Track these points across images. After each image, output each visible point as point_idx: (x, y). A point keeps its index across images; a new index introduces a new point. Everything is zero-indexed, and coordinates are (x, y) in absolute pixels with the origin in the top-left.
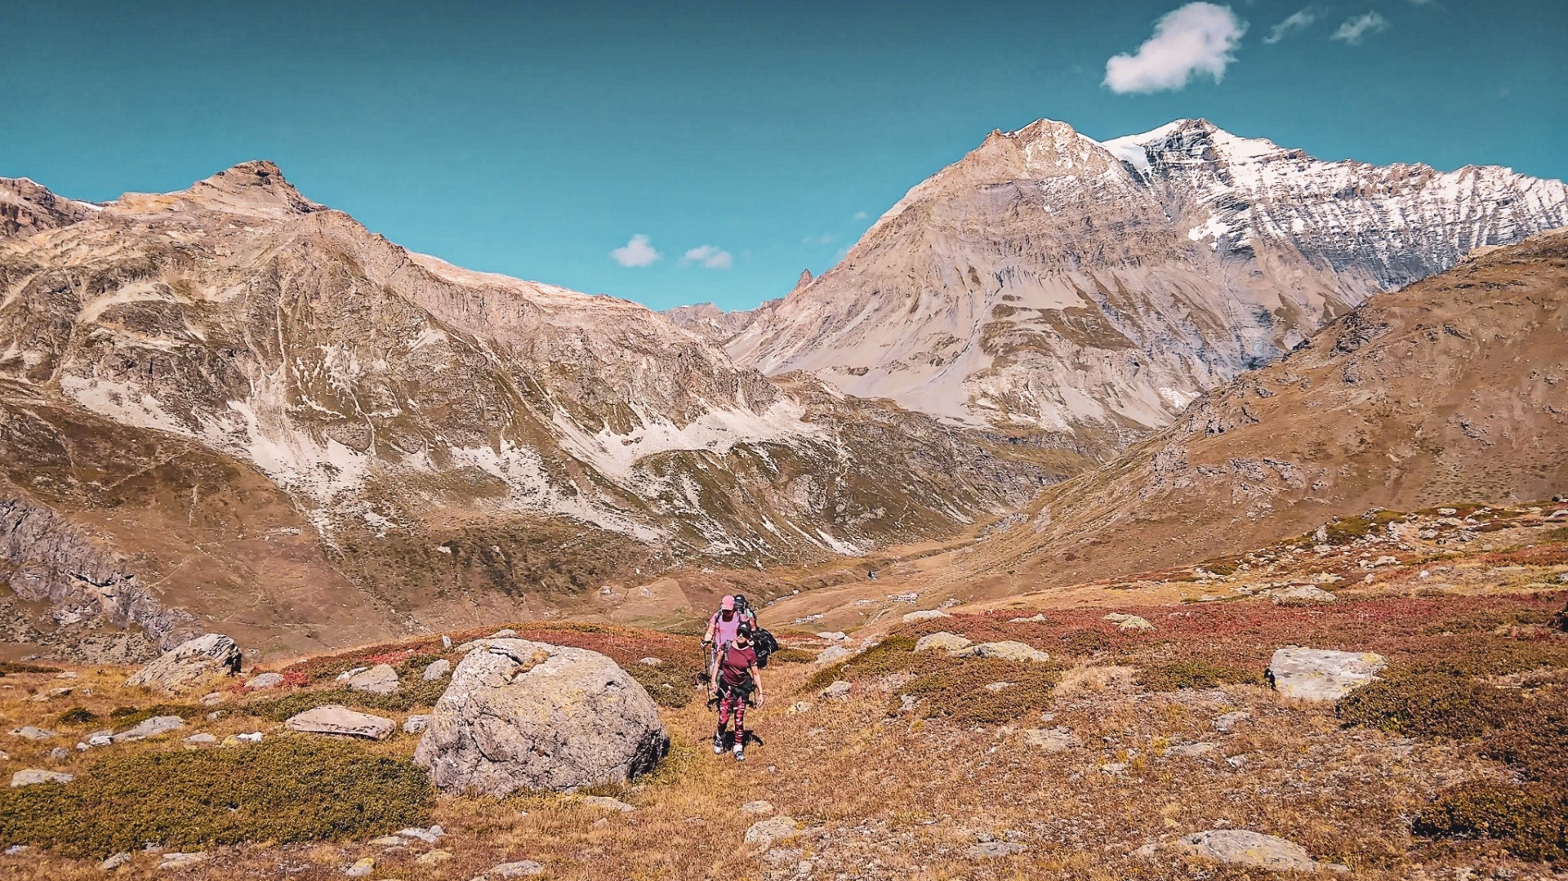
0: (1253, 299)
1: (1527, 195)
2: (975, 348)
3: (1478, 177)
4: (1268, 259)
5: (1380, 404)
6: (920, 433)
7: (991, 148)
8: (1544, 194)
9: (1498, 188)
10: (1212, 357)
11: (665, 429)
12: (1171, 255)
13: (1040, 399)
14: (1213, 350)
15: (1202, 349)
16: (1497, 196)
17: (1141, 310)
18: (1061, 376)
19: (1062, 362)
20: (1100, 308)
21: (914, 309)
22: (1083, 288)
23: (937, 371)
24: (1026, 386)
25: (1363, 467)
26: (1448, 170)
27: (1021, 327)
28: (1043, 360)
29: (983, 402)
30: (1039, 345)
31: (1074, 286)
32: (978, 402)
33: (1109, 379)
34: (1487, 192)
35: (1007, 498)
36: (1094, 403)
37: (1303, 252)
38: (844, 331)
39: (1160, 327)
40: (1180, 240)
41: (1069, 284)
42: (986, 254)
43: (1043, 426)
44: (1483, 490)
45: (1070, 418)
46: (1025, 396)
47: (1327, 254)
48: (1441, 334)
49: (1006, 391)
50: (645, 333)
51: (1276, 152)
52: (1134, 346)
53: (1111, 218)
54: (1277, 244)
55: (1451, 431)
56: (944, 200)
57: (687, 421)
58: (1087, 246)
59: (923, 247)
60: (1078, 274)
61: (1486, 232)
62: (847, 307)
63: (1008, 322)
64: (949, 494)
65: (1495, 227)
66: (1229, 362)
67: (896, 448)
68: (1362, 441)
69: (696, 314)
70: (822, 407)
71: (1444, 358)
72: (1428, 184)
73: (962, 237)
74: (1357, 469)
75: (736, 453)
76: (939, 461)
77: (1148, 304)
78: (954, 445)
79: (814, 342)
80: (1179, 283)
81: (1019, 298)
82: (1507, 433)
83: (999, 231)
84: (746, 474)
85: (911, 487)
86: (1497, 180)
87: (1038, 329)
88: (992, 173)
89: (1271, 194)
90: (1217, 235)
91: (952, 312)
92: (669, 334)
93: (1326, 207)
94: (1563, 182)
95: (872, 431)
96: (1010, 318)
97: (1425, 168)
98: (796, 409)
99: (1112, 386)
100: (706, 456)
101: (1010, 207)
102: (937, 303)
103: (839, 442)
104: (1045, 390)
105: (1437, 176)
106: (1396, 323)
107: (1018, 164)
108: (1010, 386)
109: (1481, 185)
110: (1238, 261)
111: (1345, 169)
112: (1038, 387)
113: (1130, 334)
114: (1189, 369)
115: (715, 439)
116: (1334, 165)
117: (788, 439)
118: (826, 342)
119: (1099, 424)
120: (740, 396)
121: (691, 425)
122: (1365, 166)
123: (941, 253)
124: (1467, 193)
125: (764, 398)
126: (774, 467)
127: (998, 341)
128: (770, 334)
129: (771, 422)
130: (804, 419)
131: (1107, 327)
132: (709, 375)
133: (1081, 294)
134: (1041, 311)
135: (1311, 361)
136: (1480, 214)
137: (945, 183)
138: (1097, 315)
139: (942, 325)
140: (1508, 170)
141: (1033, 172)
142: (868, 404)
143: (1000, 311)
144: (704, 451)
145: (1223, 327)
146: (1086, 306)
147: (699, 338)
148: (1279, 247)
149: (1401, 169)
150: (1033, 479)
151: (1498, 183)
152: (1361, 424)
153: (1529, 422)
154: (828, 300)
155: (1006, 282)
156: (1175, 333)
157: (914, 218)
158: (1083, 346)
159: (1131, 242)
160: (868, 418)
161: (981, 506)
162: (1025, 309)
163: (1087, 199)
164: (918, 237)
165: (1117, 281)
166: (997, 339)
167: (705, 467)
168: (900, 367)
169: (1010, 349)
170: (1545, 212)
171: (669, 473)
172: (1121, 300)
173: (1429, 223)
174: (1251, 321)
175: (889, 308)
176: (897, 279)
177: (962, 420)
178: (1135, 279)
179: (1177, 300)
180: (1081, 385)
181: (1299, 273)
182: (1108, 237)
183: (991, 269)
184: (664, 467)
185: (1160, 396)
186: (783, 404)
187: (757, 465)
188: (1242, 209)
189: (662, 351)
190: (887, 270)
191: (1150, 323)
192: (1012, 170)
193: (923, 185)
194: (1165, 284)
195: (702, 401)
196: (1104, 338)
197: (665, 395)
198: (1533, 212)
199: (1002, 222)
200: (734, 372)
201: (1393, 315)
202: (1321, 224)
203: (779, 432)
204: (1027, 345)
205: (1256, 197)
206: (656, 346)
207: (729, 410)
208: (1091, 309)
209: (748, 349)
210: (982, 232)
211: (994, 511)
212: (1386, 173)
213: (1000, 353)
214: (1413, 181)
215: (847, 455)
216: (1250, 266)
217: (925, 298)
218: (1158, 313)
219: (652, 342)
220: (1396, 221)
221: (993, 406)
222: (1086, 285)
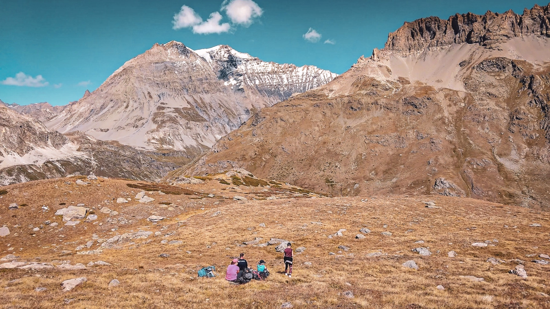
0: (244, 106)
1: (321, 75)
2: (151, 121)
3: (308, 69)
4: (248, 92)
5: (261, 142)
6: (127, 153)
7: (155, 49)
8: (325, 74)
9: (313, 72)
10: (231, 124)
11: (14, 156)
12: (219, 90)
13: (174, 140)
14: (232, 122)
15: (228, 122)
16: (313, 75)
17: (209, 109)
18: (181, 131)
19: (182, 127)
20: (195, 108)
21: (127, 107)
22: (189, 101)
23: (136, 130)
24: (169, 135)
25: (255, 162)
26: (300, 66)
27: (167, 114)
28: (175, 126)
29: (153, 141)
30: (173, 120)
31: (186, 100)
32: (151, 141)
33: (198, 132)
34: (310, 73)
35: (162, 175)
36: (193, 140)
37: (259, 91)
38: (99, 115)
39: (215, 114)
40: (221, 86)
41: (184, 99)
42: (154, 87)
43: (175, 149)
44: (286, 167)
45: (185, 146)
46: (169, 139)
47: (266, 91)
48: (279, 121)
49: (162, 137)
50: (4, 117)
51: (250, 58)
52: (206, 121)
53: (198, 77)
54: (251, 88)
55: (280, 150)
56: (138, 67)
57: (24, 153)
58: (190, 86)
59: (130, 84)
60: (187, 96)
61: (310, 86)
62: (100, 106)
63: (162, 112)
64: (139, 175)
65: (312, 84)
66: (237, 126)
67: (117, 159)
68: (255, 154)
69: (40, 107)
70: (86, 145)
71: (279, 128)
72: (294, 70)
73: (145, 81)
74: (253, 163)
75: (46, 165)
76: (135, 163)
77: (211, 107)
78: (141, 157)
79: (87, 119)
80: (221, 100)
81: (166, 104)
82: (294, 150)
83: (159, 79)
84: (51, 173)
85: (123, 174)
86: (313, 70)
87: (173, 115)
88: (156, 58)
89: (249, 71)
90: (233, 84)
91: (141, 108)
92: (16, 118)
93: (266, 77)
94: (330, 71)
95: (107, 153)
96: (163, 111)
97: (294, 65)
98: (75, 146)
99: (199, 134)
100: (32, 167)
101: (163, 71)
102: (136, 105)
103: (92, 158)
104: (176, 136)
105: (297, 68)
106: (268, 117)
107: (165, 56)
108: (163, 135)
109: (309, 71)
110: (240, 93)
111: (271, 65)
112: (173, 135)
113: (205, 117)
114: (224, 128)
115: (37, 160)
116: (268, 63)
117: (70, 158)
118: (92, 119)
119: (194, 148)
120: (49, 142)
121: (26, 155)
122: (277, 64)
123: (137, 86)
124: (305, 74)
125: (61, 142)
126: (63, 170)
127: (159, 119)
128: (69, 116)
129: (63, 151)
130: (78, 150)
131: (197, 115)
132: (35, 134)
133: (189, 103)
134: (174, 108)
135: (245, 129)
136: (308, 80)
137: (138, 61)
138: (194, 110)
139: (138, 113)
140: (316, 67)
141: (171, 59)
142: (106, 143)
143: (160, 108)
144: (32, 165)
145: (235, 115)
146: (190, 107)
147: (30, 119)
148: (252, 89)
149: (287, 66)
150: (171, 168)
151: (313, 71)
152: (256, 149)
153: (300, 147)
154: (92, 103)
155: (162, 98)
156: (220, 116)
157: (126, 73)
158: (189, 121)
159: (205, 85)
160: (106, 148)
161: (151, 179)
162: (169, 108)
163: (190, 70)
164: (128, 80)
165: (201, 99)
166: (158, 118)
167: (32, 171)
168: (122, 129)
169: (163, 122)
170: (325, 80)
171: (14, 175)
172: (202, 106)
173: (295, 82)
174: (244, 113)
175: (117, 106)
176: (120, 96)
177: (144, 148)
178: (207, 98)
179: (220, 105)
180: (189, 134)
181: (257, 97)
182: (198, 83)
183: (156, 93)
184: (12, 172)
185: (215, 137)
186: (70, 144)
187: (56, 169)
188: (241, 76)
189: (13, 125)
190: (116, 92)
191: (212, 113)
192: (163, 58)
193: (130, 61)
194: (217, 100)
195: (31, 145)
196: (197, 118)
197: (14, 142)
198: (322, 80)
199: (160, 77)
200: (46, 132)
201: (267, 115)
202: (264, 82)
203: (66, 156)
204: (169, 120)
205: (245, 72)
206: (9, 123)
207: (44, 148)
208: (192, 108)
209: (59, 122)
210: (152, 79)
211: (156, 180)
212: (283, 66)
213: (160, 123)
214: (290, 69)
215: (96, 163)
216: (243, 95)
217: (131, 103)
218: (214, 110)
219: (8, 121)
220: (285, 82)
221: (157, 143)
222: (190, 99)
